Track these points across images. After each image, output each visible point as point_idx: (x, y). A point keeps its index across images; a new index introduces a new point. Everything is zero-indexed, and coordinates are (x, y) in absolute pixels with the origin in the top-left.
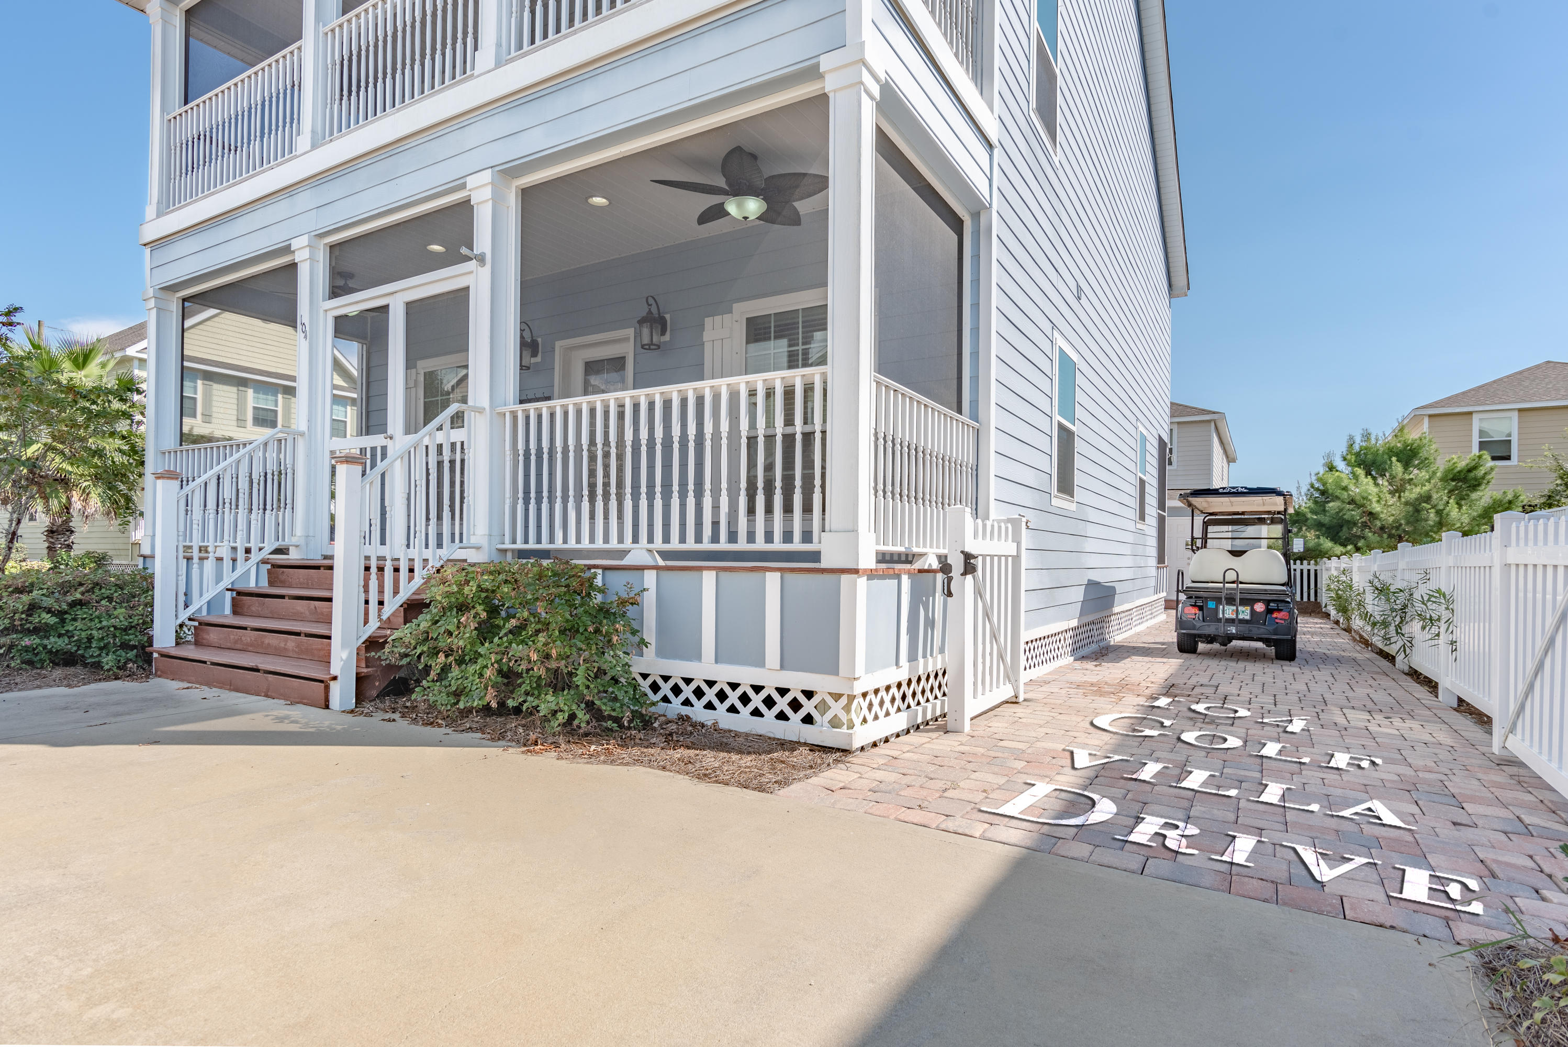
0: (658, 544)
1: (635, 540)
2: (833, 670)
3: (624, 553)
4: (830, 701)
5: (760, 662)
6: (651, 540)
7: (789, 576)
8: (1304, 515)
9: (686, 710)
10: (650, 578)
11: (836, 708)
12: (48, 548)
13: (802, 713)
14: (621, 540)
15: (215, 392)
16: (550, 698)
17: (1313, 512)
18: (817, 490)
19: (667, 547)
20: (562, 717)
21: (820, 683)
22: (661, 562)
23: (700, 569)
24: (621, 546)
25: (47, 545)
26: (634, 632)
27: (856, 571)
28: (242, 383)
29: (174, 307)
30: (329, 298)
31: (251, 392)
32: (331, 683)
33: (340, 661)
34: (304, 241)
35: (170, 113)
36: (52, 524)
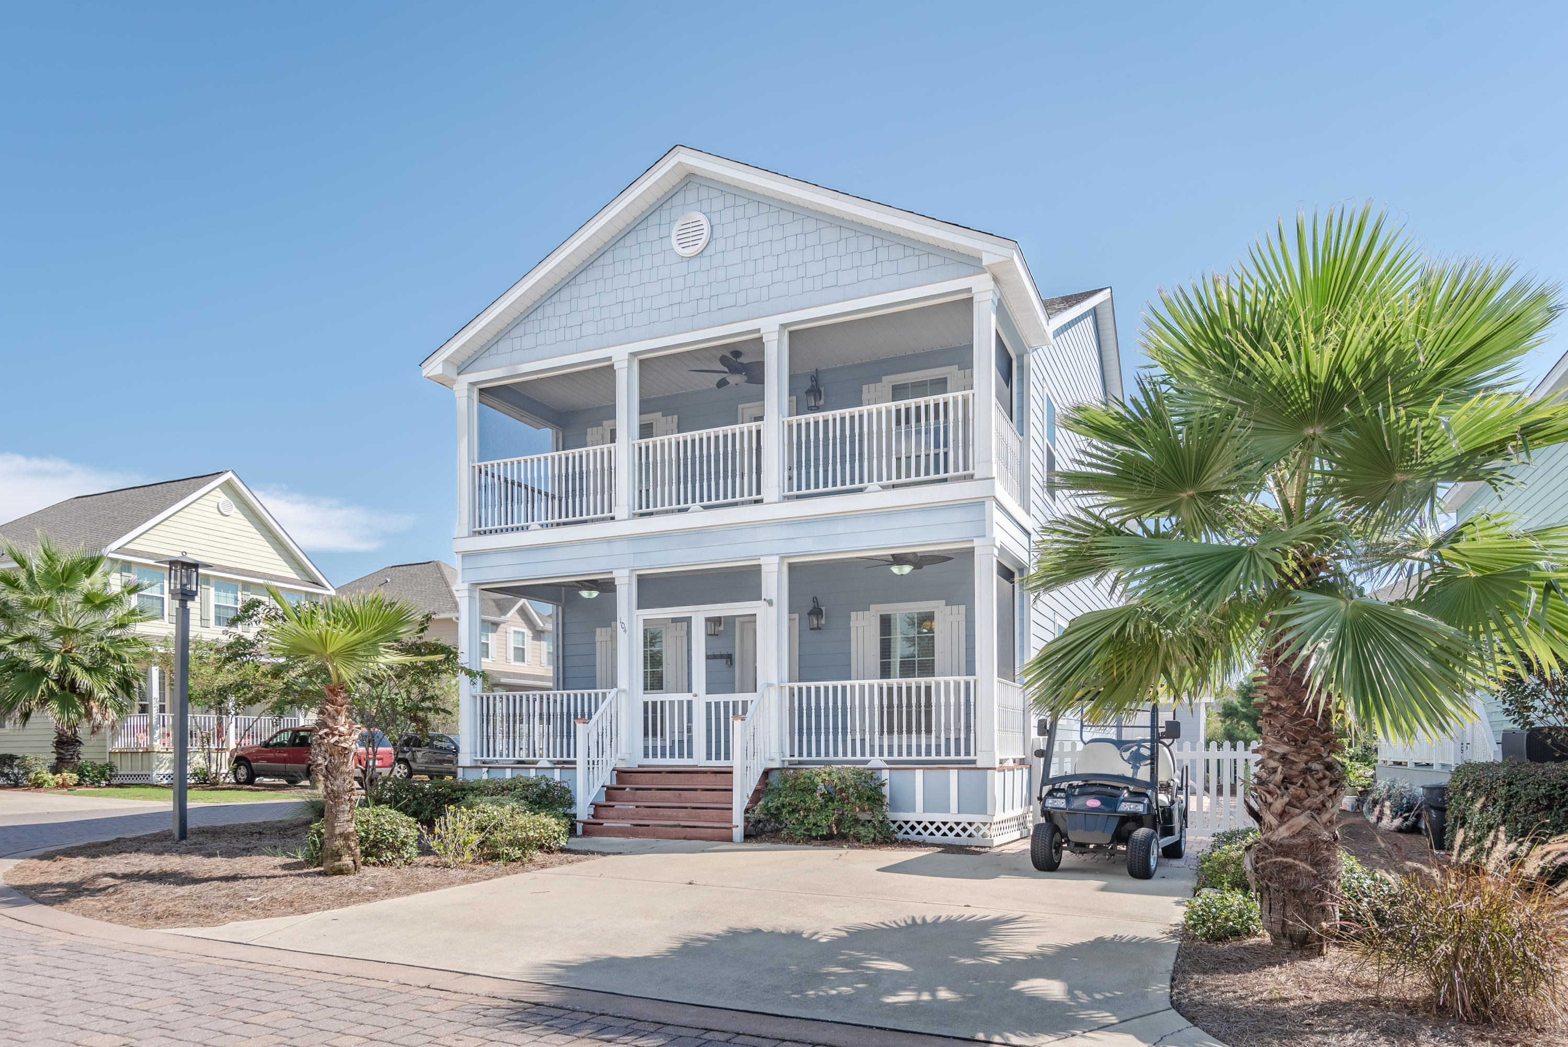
0: (886, 757)
1: (872, 756)
2: (984, 812)
4: (981, 826)
5: (947, 810)
6: (881, 756)
7: (961, 771)
8: (1236, 709)
9: (906, 836)
10: (885, 775)
11: (984, 829)
12: (57, 759)
13: (968, 833)
14: (863, 754)
17: (1243, 706)
18: (972, 732)
19: (891, 758)
21: (977, 818)
22: (889, 766)
23: (915, 769)
25: (55, 756)
27: (995, 769)
28: (204, 580)
29: (477, 595)
30: (639, 607)
31: (212, 590)
32: (734, 829)
33: (738, 818)
34: (626, 572)
35: (473, 462)
36: (60, 735)
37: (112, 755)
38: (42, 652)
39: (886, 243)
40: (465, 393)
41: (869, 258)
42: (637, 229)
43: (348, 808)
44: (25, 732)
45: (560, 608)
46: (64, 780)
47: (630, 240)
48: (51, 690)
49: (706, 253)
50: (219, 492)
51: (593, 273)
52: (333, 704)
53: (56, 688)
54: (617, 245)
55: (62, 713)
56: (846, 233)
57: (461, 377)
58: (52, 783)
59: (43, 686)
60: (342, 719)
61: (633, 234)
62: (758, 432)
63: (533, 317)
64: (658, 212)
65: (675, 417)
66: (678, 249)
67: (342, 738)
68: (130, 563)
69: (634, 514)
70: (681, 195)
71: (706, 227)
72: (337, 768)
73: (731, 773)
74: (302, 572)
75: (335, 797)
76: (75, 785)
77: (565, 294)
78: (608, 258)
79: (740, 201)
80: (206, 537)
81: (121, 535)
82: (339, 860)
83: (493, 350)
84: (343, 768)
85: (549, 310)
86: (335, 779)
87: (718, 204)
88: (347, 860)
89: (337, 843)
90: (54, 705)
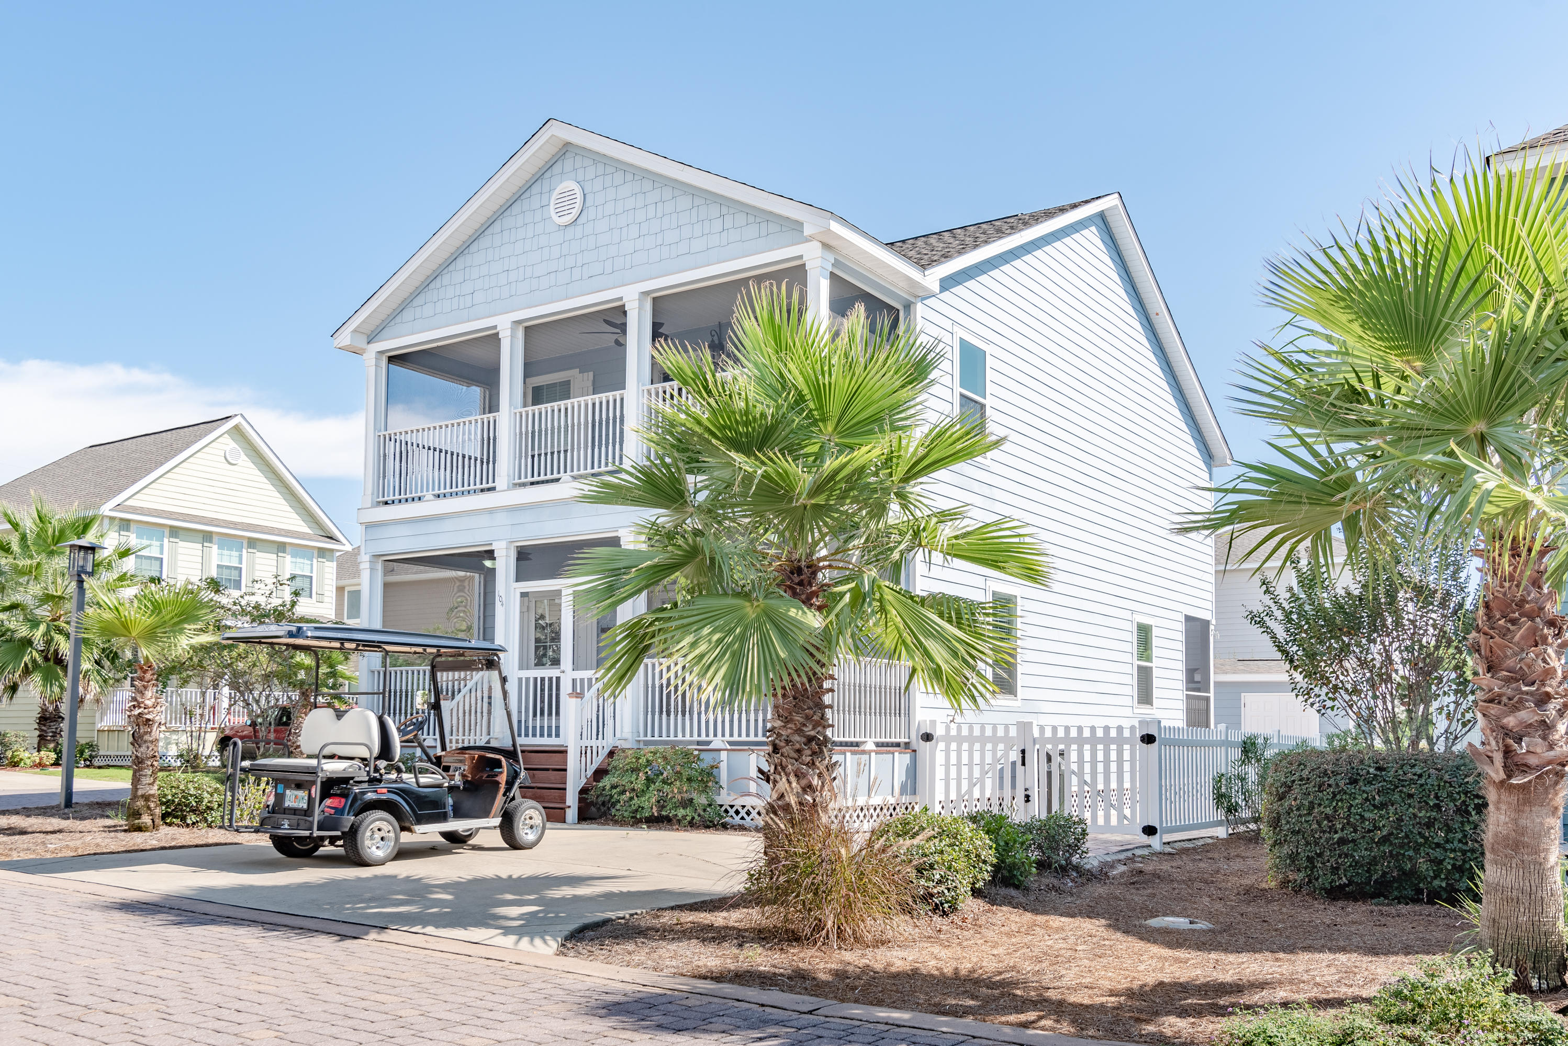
0: (727, 738)
1: (715, 735)
3: (709, 743)
6: (723, 735)
10: (724, 755)
12: (39, 736)
14: (707, 735)
15: (180, 550)
16: (681, 810)
19: (731, 739)
20: (689, 818)
22: (729, 747)
23: (749, 750)
24: (707, 739)
25: (37, 733)
26: (717, 783)
28: (207, 537)
29: (379, 566)
30: (518, 580)
31: (215, 547)
32: (567, 810)
33: (572, 799)
34: (503, 544)
35: (380, 431)
36: (44, 710)
37: (100, 733)
38: (29, 621)
39: (732, 211)
40: (373, 362)
41: (717, 225)
42: (522, 197)
43: (150, 773)
44: (12, 708)
45: (482, 576)
46: (41, 759)
47: (516, 208)
48: (34, 661)
49: (580, 221)
50: (227, 439)
51: (485, 242)
52: (141, 680)
53: (39, 660)
54: (505, 214)
55: (44, 686)
56: (698, 201)
57: (370, 345)
58: (28, 762)
59: (26, 658)
60: (149, 694)
61: (518, 203)
62: (622, 400)
63: (432, 286)
64: (540, 181)
65: (591, 374)
66: (555, 217)
67: (146, 711)
68: (129, 521)
69: (515, 485)
70: (559, 164)
71: (579, 196)
72: (141, 737)
73: (566, 752)
74: (314, 525)
75: (139, 763)
76: (52, 765)
77: (460, 263)
78: (497, 227)
79: (610, 170)
80: (211, 489)
81: (121, 491)
82: (139, 818)
83: (398, 319)
84: (146, 737)
85: (446, 279)
86: (140, 747)
87: (591, 172)
88: (146, 819)
89: (138, 803)
90: (37, 678)
